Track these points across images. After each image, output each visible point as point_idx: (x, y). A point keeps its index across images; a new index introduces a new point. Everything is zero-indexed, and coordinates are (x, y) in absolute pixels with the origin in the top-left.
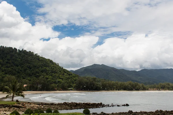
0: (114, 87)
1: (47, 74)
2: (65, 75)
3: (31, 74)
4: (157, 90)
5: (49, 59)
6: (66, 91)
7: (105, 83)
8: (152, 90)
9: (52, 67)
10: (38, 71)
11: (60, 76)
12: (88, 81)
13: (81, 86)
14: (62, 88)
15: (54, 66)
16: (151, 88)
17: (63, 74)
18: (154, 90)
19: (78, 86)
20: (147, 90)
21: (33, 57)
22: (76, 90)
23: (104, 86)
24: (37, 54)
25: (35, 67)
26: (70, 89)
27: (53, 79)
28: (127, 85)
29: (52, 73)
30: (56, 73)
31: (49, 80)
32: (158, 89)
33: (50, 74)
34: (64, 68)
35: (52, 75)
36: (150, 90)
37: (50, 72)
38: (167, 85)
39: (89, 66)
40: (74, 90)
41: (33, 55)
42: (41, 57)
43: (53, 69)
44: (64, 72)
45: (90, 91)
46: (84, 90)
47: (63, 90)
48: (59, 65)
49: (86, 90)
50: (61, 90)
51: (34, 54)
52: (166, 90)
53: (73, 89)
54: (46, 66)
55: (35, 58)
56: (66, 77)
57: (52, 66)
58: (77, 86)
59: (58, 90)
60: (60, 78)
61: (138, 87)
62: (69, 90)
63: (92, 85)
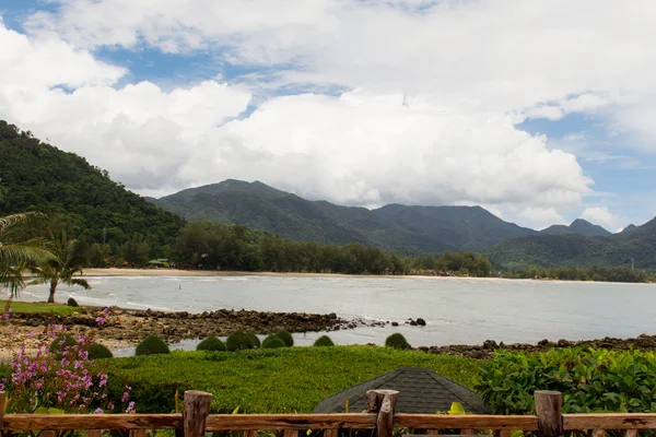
0: (304, 259)
1: (66, 207)
2: (134, 211)
3: (8, 205)
4: (438, 275)
5: (74, 155)
6: (141, 270)
7: (274, 245)
8: (420, 274)
9: (86, 181)
10: (34, 194)
11: (115, 214)
12: (218, 238)
13: (196, 255)
14: (127, 259)
15: (92, 181)
16: (416, 266)
17: (127, 211)
18: (428, 274)
19: (185, 254)
20: (406, 274)
21: (14, 145)
22: (176, 268)
23: (272, 257)
24: (28, 133)
25: (22, 179)
26: (155, 264)
27: (89, 227)
28: (344, 255)
29: (86, 203)
30: (102, 204)
31: (76, 230)
32: (441, 272)
33: (80, 206)
34: (126, 189)
35: (84, 213)
36: (415, 274)
37: (77, 199)
38: (466, 260)
39: (209, 184)
40: (171, 267)
41: (16, 135)
42: (43, 144)
43: (90, 190)
44: (130, 201)
45: (224, 270)
46: (201, 269)
47: (133, 267)
48: (111, 178)
49: (210, 269)
50: (125, 266)
51: (20, 133)
52: (462, 274)
53: (167, 264)
54: (64, 179)
55: (21, 147)
56: (137, 219)
57: (87, 178)
58: (181, 252)
59: (113, 266)
60: (115, 224)
61: (378, 261)
62: (154, 266)
63: (233, 252)
